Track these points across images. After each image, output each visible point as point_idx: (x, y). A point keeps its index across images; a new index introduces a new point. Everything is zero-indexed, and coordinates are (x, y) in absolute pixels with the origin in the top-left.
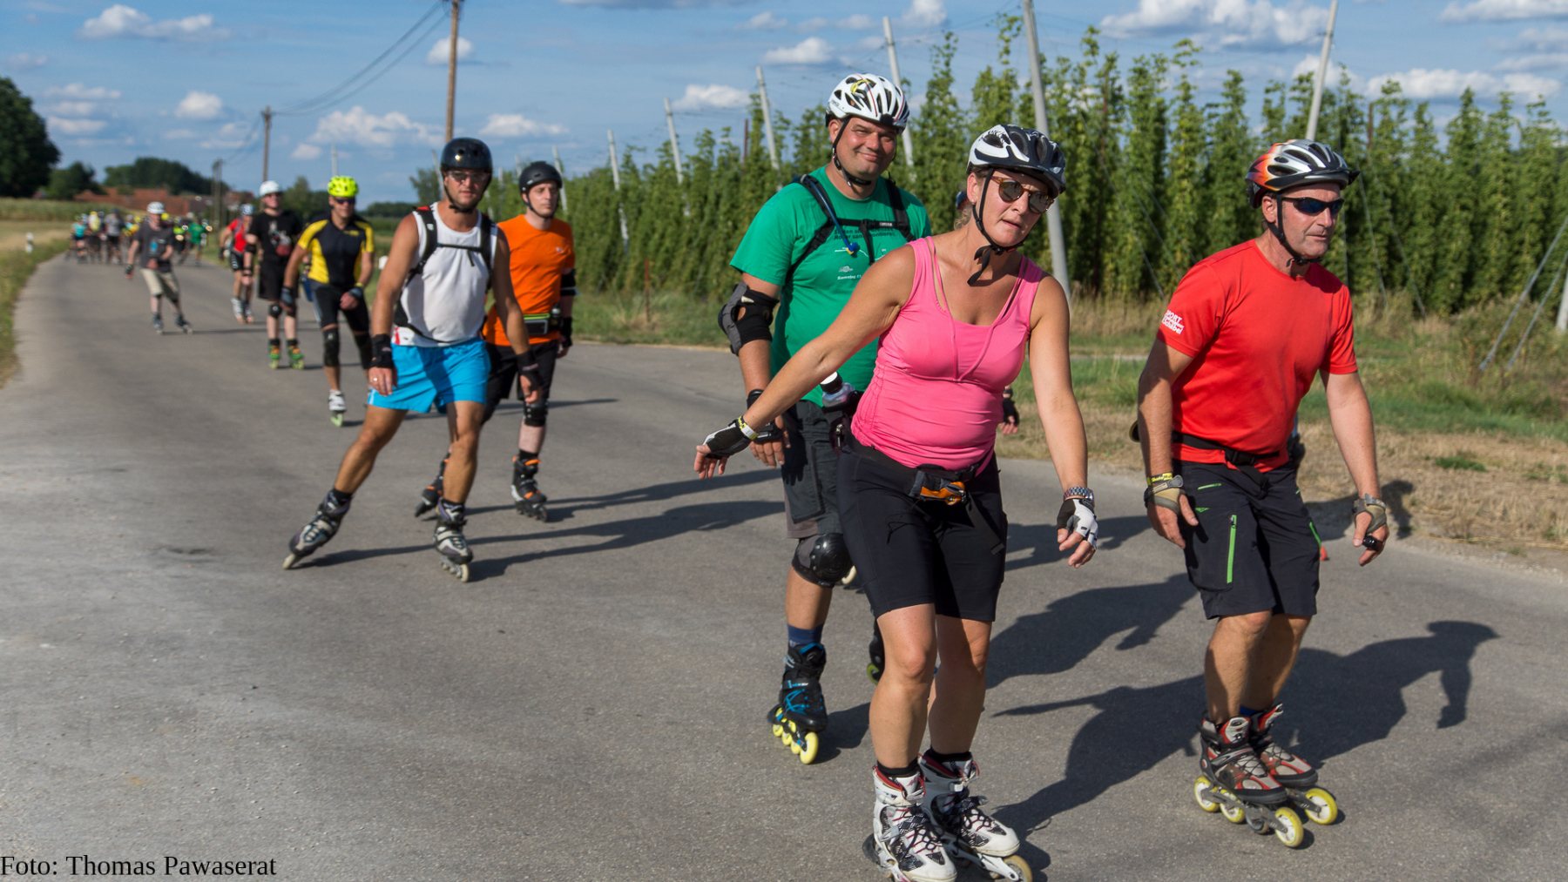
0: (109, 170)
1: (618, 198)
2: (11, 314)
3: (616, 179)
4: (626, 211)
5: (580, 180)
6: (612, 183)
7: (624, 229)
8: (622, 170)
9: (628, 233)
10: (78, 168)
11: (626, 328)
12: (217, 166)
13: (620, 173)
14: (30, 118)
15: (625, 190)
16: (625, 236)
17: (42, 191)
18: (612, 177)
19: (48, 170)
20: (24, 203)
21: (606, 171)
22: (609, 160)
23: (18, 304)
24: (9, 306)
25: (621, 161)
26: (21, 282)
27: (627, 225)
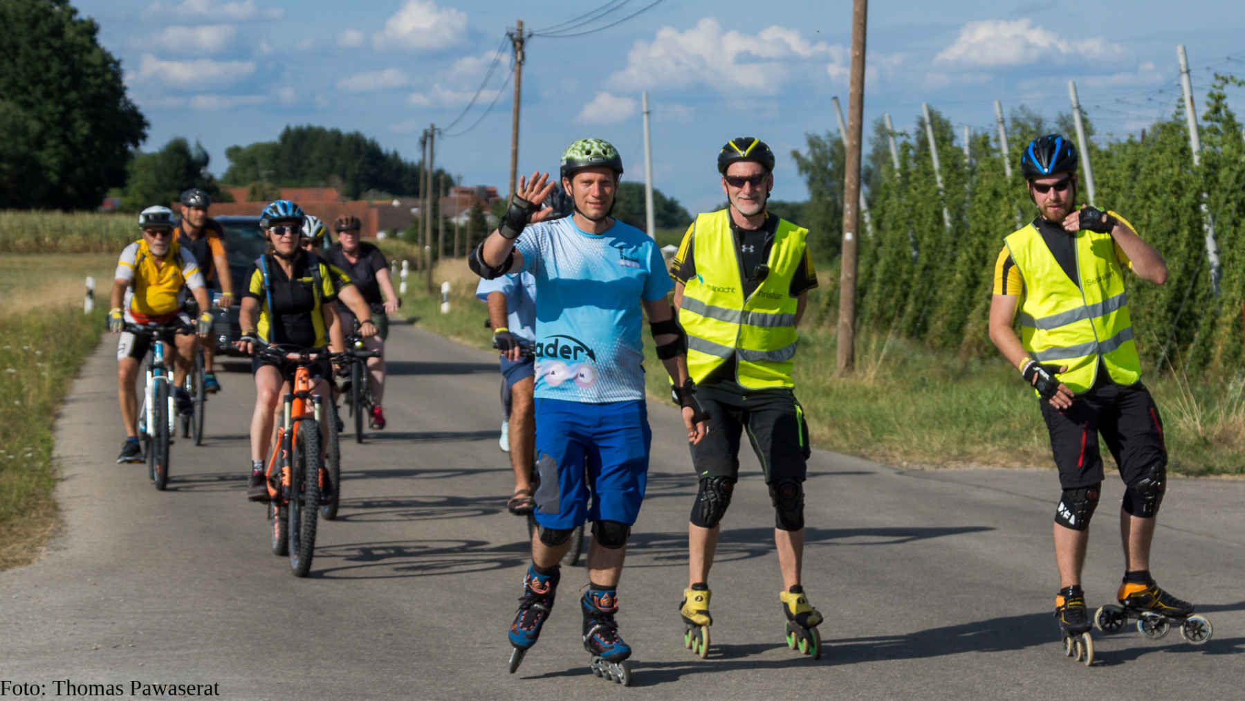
0: (233, 153)
1: (1199, 182)
2: (52, 428)
3: (1194, 144)
4: (1213, 208)
5: (1123, 148)
6: (1185, 152)
7: (1210, 245)
8: (1206, 124)
9: (1218, 252)
10: (178, 149)
11: (1206, 443)
12: (428, 139)
13: (1200, 131)
14: (94, 58)
15: (1212, 166)
16: (1213, 259)
17: (114, 197)
18: (1187, 139)
19: (127, 156)
20: (83, 220)
21: (1174, 128)
22: (1181, 107)
23: (66, 409)
24: (50, 412)
25: (1204, 110)
26: (72, 367)
27: (1216, 237)
